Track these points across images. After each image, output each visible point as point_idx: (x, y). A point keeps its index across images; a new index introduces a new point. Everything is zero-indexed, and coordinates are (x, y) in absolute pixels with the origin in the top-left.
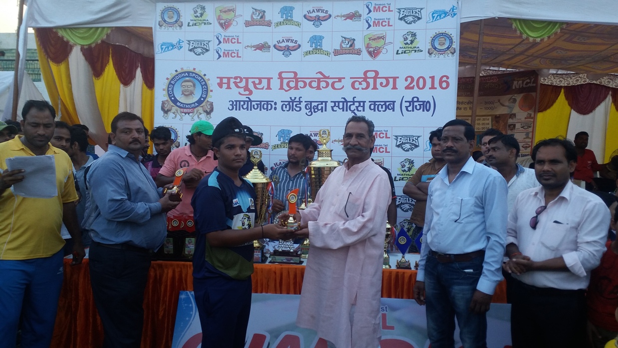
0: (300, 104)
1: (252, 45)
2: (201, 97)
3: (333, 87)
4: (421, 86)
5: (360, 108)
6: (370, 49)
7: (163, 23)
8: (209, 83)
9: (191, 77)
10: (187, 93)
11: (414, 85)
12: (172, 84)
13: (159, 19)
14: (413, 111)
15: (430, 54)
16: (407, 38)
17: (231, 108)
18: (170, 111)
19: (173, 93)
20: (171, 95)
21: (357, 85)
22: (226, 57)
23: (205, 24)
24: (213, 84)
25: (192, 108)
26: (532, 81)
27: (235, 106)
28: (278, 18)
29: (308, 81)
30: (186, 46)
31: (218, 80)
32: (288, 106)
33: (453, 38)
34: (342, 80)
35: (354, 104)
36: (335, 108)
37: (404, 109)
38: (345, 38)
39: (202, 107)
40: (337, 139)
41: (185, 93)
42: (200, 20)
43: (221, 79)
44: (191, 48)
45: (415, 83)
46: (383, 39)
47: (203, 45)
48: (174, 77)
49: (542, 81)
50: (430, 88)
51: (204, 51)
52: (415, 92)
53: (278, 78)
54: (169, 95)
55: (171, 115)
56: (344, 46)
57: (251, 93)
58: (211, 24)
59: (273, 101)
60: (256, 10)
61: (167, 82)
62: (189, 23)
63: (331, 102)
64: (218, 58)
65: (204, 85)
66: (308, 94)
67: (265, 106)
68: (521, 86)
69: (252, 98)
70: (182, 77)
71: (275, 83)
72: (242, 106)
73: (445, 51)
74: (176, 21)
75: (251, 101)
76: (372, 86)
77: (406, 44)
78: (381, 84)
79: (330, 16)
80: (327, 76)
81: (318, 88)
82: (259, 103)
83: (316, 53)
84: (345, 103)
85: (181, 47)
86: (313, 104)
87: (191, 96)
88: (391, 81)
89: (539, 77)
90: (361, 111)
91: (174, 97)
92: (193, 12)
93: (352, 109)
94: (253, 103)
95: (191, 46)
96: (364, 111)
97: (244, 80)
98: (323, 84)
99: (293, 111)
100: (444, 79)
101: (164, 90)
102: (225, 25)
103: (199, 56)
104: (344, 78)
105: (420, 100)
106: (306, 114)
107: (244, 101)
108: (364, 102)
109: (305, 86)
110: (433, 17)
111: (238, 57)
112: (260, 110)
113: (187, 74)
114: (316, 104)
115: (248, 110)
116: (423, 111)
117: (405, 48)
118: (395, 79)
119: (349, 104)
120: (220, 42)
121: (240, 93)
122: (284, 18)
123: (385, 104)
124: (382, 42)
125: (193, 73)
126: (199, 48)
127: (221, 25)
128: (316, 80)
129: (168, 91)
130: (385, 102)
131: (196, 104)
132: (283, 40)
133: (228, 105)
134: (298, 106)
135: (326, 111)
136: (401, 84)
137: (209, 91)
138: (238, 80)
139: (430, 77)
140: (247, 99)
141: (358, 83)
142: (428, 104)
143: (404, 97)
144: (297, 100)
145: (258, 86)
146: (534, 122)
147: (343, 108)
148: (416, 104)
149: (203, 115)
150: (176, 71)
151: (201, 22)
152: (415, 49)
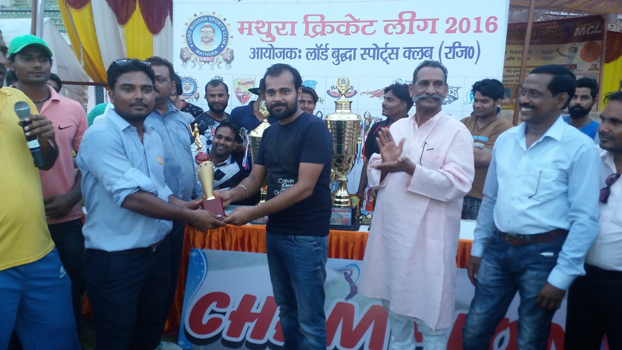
0: (326, 52)
2: (221, 44)
3: (364, 32)
4: (464, 29)
5: (393, 56)
8: (229, 28)
10: (206, 40)
11: (456, 29)
12: (191, 30)
17: (252, 56)
18: (189, 59)
19: (192, 40)
20: (190, 42)
21: (390, 29)
24: (233, 30)
25: (212, 56)
26: (597, 27)
27: (256, 55)
29: (335, 25)
31: (239, 26)
32: (313, 54)
34: (374, 23)
35: (386, 51)
36: (365, 56)
37: (443, 56)
39: (222, 55)
40: (366, 91)
41: (204, 40)
43: (242, 23)
45: (457, 26)
48: (193, 22)
49: (610, 27)
50: (474, 32)
52: (458, 37)
53: (303, 23)
54: (188, 42)
55: (190, 63)
57: (274, 39)
59: (297, 49)
61: (186, 27)
63: (361, 49)
64: (239, 0)
65: (224, 31)
66: (335, 41)
67: (289, 55)
68: (584, 34)
69: (275, 45)
70: (201, 22)
71: (300, 28)
72: (264, 54)
75: (274, 49)
76: (407, 30)
78: (418, 27)
80: (358, 19)
81: (347, 33)
82: (282, 50)
84: (376, 50)
86: (341, 52)
87: (210, 43)
88: (430, 23)
89: (606, 23)
90: (393, 59)
91: (193, 44)
93: (384, 57)
94: (276, 51)
96: (397, 58)
97: (267, 25)
98: (353, 29)
99: (318, 59)
100: (492, 20)
101: (183, 36)
104: (376, 21)
105: (462, 46)
106: (333, 62)
107: (266, 49)
108: (398, 49)
109: (332, 31)
112: (284, 58)
113: (206, 19)
114: (344, 51)
115: (270, 58)
116: (466, 58)
118: (434, 21)
119: (381, 51)
121: (262, 40)
123: (422, 51)
125: (213, 17)
128: (345, 24)
129: (187, 37)
130: (422, 48)
131: (216, 52)
133: (250, 53)
134: (324, 54)
135: (354, 59)
136: (442, 26)
137: (229, 37)
138: (260, 25)
139: (475, 19)
140: (270, 47)
141: (392, 26)
142: (471, 50)
143: (443, 42)
144: (324, 47)
145: (282, 32)
146: (600, 74)
147: (374, 56)
148: (457, 50)
149: (224, 64)
150: (195, 15)
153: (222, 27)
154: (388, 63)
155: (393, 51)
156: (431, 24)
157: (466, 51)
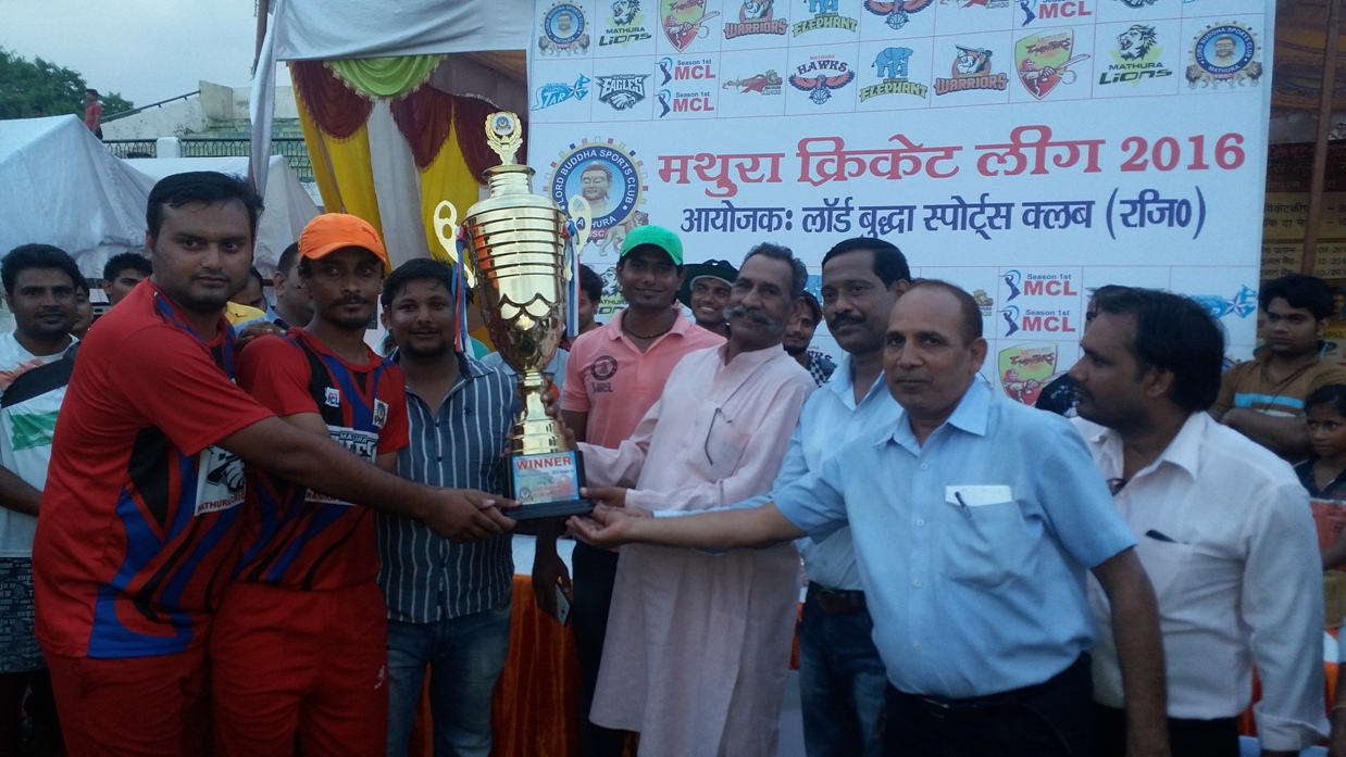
0: (847, 214)
1: (741, 80)
2: (623, 203)
3: (931, 172)
4: (1166, 159)
5: (999, 222)
6: (1031, 74)
7: (550, 40)
8: (640, 171)
9: (604, 158)
10: (593, 195)
11: (1146, 162)
12: (562, 176)
13: (541, 32)
15: (1192, 79)
16: (1129, 42)
17: (687, 226)
19: (564, 196)
20: (560, 201)
21: (992, 164)
22: (680, 110)
24: (649, 173)
25: (603, 227)
27: (696, 223)
28: (801, 13)
29: (868, 159)
30: (594, 90)
31: (662, 164)
32: (819, 219)
33: (1256, 38)
34: (955, 152)
35: (982, 212)
36: (934, 223)
37: (1117, 220)
38: (965, 50)
39: (624, 224)
41: (589, 195)
42: (628, 30)
43: (668, 160)
44: (605, 93)
45: (1148, 155)
46: (1065, 47)
47: (630, 85)
48: (568, 160)
50: (1190, 168)
51: (633, 98)
52: (1150, 178)
53: (798, 155)
54: (555, 200)
56: (962, 69)
57: (733, 190)
58: (649, 37)
59: (783, 209)
61: (554, 171)
62: (603, 38)
63: (925, 207)
64: (663, 114)
65: (630, 175)
66: (868, 191)
67: (765, 221)
69: (736, 202)
70: (584, 160)
71: (790, 167)
72: (713, 221)
73: (1234, 72)
74: (576, 36)
75: (733, 210)
76: (1031, 164)
77: (1130, 56)
78: (1057, 159)
80: (917, 145)
81: (894, 174)
82: (751, 213)
83: (891, 91)
84: (960, 210)
85: (584, 93)
86: (880, 214)
87: (601, 200)
88: (1084, 150)
90: (1000, 228)
91: (566, 203)
92: (612, 13)
93: (977, 225)
95: (605, 89)
96: (1008, 226)
97: (719, 161)
98: (906, 165)
99: (829, 230)
100: (1231, 142)
101: (544, 189)
102: (680, 38)
103: (621, 111)
104: (960, 148)
105: (1160, 198)
107: (717, 211)
108: (1009, 206)
109: (860, 172)
111: (706, 108)
112: (754, 230)
113: (594, 153)
114: (886, 213)
115: (725, 230)
116: (1171, 224)
118: (1094, 146)
119: (970, 211)
120: (668, 78)
121: (708, 192)
122: (818, 12)
123: (1066, 210)
124: (1062, 54)
125: (607, 149)
126: (623, 93)
127: (672, 37)
128: (890, 156)
129: (554, 191)
130: (1067, 204)
131: (612, 219)
132: (813, 63)
133: (683, 219)
134: (842, 218)
135: (910, 229)
136: (1111, 157)
137: (640, 189)
138: (706, 162)
139: (1191, 139)
140: (725, 206)
141: (995, 158)
142: (1184, 208)
143: (1116, 190)
144: (841, 204)
145: (751, 175)
147: (954, 223)
148: (1149, 207)
150: (572, 146)
151: (628, 34)
152: (1151, 69)
153: (627, 168)
154: (986, 237)
155: (998, 214)
156: (1086, 153)
157: (1171, 209)
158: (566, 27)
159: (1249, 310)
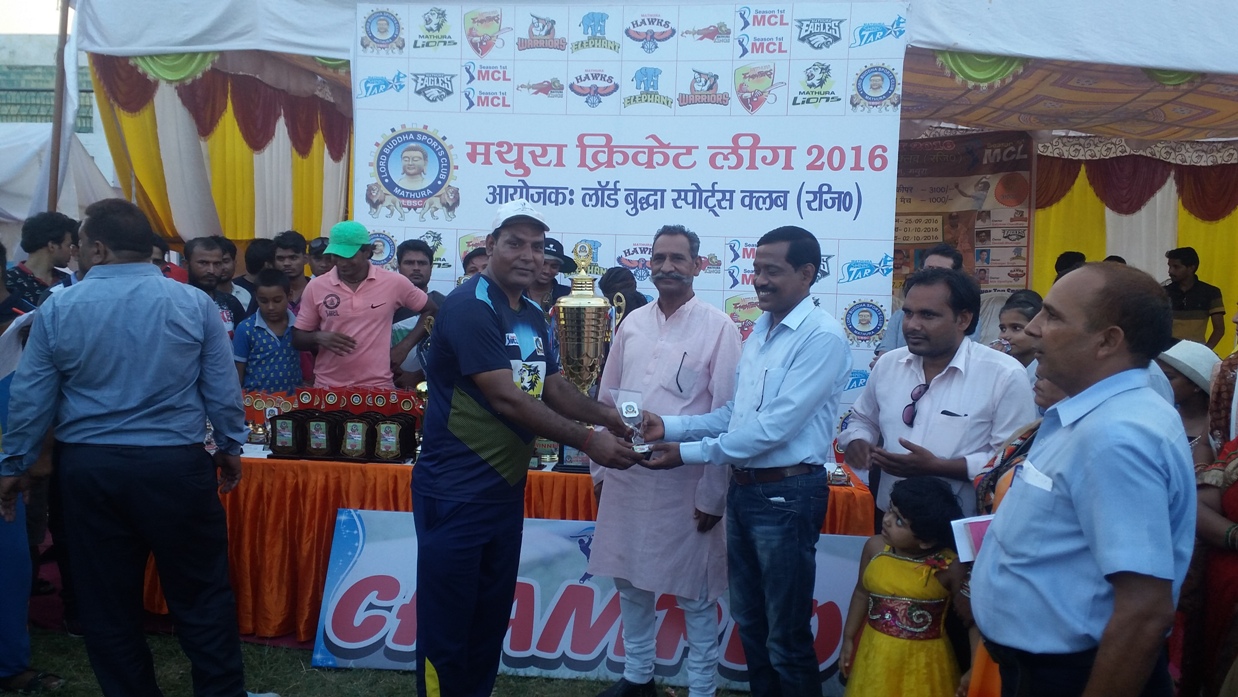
0: (616, 194)
1: (531, 84)
2: (438, 179)
3: (677, 164)
4: (836, 162)
5: (725, 204)
6: (746, 95)
7: (369, 41)
8: (451, 153)
9: (420, 141)
10: (412, 172)
11: (823, 163)
12: (385, 154)
13: (362, 33)
14: (820, 209)
15: (854, 104)
16: (813, 75)
17: (491, 200)
18: (381, 202)
19: (387, 171)
20: (383, 175)
21: (719, 161)
22: (483, 105)
23: (445, 43)
24: (458, 155)
25: (421, 198)
26: (1020, 149)
27: (498, 197)
28: (577, 34)
29: (630, 152)
30: (410, 85)
31: (469, 149)
32: (594, 197)
33: (897, 76)
34: (693, 150)
35: (713, 196)
36: (679, 203)
37: (804, 205)
38: (700, 74)
39: (440, 196)
41: (409, 171)
42: (437, 37)
43: (474, 145)
44: (419, 87)
45: (824, 159)
46: (769, 76)
47: (440, 82)
48: (390, 141)
49: (1041, 149)
50: (852, 169)
51: (444, 93)
53: (577, 146)
54: (380, 174)
55: (383, 210)
56: (698, 87)
57: (527, 172)
58: (455, 44)
59: (567, 188)
60: (537, 19)
61: (377, 150)
62: (416, 42)
63: (673, 191)
64: (469, 108)
65: (443, 156)
66: (630, 176)
67: (553, 198)
68: (999, 158)
69: (530, 181)
70: (403, 142)
71: (572, 155)
72: (512, 196)
73: (882, 100)
74: (393, 39)
75: (528, 188)
76: (746, 163)
77: (810, 86)
78: (764, 159)
79: (673, 32)
80: (666, 143)
81: (650, 165)
82: (542, 190)
83: (646, 101)
84: (698, 194)
85: (402, 87)
86: (640, 195)
87: (418, 176)
88: (782, 153)
89: (1034, 143)
90: (726, 208)
91: (389, 177)
92: (423, 22)
93: (710, 205)
94: (531, 191)
95: (419, 84)
96: (731, 207)
97: (515, 148)
98: (658, 158)
99: (602, 205)
100: (879, 152)
101: (371, 164)
102: (482, 47)
103: (434, 103)
104: (697, 148)
105: (833, 190)
106: (627, 211)
107: (515, 188)
108: (732, 192)
109: (625, 161)
110: (862, 37)
111: (504, 105)
112: (544, 204)
113: (411, 136)
114: (645, 194)
116: (839, 209)
117: (808, 93)
118: (789, 150)
119: (705, 195)
120: (472, 78)
121: (507, 173)
122: (590, 35)
123: (770, 197)
124: (767, 80)
125: (423, 134)
126: (434, 88)
127: (474, 46)
128: (646, 150)
129: (379, 167)
130: (771, 193)
131: (429, 192)
132: (587, 75)
133: (487, 194)
134: (612, 197)
135: (662, 206)
136: (800, 159)
137: (452, 167)
138: (505, 149)
139: (853, 149)
140: (521, 184)
141: (722, 156)
142: (848, 198)
143: (803, 183)
144: (611, 186)
145: (541, 160)
146: (1029, 227)
147: (694, 203)
148: (825, 197)
149: (441, 212)
150: (393, 130)
151: (437, 40)
152: (827, 96)
153: (440, 150)
154: (716, 215)
155: (724, 198)
156: (783, 155)
157: (839, 198)
158: (383, 32)
159: (889, 271)
